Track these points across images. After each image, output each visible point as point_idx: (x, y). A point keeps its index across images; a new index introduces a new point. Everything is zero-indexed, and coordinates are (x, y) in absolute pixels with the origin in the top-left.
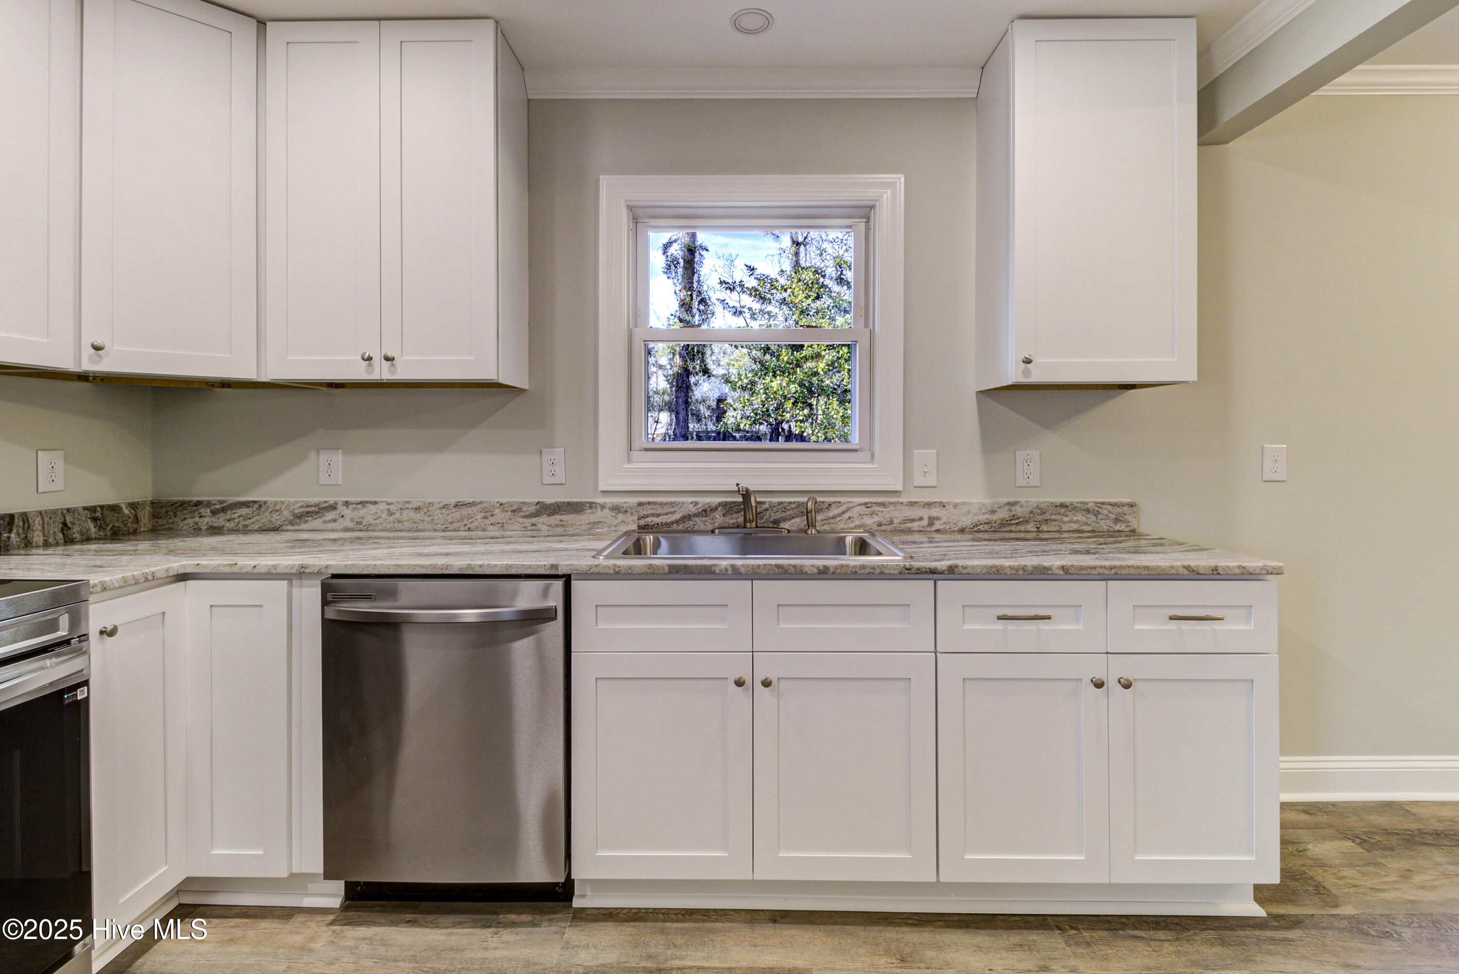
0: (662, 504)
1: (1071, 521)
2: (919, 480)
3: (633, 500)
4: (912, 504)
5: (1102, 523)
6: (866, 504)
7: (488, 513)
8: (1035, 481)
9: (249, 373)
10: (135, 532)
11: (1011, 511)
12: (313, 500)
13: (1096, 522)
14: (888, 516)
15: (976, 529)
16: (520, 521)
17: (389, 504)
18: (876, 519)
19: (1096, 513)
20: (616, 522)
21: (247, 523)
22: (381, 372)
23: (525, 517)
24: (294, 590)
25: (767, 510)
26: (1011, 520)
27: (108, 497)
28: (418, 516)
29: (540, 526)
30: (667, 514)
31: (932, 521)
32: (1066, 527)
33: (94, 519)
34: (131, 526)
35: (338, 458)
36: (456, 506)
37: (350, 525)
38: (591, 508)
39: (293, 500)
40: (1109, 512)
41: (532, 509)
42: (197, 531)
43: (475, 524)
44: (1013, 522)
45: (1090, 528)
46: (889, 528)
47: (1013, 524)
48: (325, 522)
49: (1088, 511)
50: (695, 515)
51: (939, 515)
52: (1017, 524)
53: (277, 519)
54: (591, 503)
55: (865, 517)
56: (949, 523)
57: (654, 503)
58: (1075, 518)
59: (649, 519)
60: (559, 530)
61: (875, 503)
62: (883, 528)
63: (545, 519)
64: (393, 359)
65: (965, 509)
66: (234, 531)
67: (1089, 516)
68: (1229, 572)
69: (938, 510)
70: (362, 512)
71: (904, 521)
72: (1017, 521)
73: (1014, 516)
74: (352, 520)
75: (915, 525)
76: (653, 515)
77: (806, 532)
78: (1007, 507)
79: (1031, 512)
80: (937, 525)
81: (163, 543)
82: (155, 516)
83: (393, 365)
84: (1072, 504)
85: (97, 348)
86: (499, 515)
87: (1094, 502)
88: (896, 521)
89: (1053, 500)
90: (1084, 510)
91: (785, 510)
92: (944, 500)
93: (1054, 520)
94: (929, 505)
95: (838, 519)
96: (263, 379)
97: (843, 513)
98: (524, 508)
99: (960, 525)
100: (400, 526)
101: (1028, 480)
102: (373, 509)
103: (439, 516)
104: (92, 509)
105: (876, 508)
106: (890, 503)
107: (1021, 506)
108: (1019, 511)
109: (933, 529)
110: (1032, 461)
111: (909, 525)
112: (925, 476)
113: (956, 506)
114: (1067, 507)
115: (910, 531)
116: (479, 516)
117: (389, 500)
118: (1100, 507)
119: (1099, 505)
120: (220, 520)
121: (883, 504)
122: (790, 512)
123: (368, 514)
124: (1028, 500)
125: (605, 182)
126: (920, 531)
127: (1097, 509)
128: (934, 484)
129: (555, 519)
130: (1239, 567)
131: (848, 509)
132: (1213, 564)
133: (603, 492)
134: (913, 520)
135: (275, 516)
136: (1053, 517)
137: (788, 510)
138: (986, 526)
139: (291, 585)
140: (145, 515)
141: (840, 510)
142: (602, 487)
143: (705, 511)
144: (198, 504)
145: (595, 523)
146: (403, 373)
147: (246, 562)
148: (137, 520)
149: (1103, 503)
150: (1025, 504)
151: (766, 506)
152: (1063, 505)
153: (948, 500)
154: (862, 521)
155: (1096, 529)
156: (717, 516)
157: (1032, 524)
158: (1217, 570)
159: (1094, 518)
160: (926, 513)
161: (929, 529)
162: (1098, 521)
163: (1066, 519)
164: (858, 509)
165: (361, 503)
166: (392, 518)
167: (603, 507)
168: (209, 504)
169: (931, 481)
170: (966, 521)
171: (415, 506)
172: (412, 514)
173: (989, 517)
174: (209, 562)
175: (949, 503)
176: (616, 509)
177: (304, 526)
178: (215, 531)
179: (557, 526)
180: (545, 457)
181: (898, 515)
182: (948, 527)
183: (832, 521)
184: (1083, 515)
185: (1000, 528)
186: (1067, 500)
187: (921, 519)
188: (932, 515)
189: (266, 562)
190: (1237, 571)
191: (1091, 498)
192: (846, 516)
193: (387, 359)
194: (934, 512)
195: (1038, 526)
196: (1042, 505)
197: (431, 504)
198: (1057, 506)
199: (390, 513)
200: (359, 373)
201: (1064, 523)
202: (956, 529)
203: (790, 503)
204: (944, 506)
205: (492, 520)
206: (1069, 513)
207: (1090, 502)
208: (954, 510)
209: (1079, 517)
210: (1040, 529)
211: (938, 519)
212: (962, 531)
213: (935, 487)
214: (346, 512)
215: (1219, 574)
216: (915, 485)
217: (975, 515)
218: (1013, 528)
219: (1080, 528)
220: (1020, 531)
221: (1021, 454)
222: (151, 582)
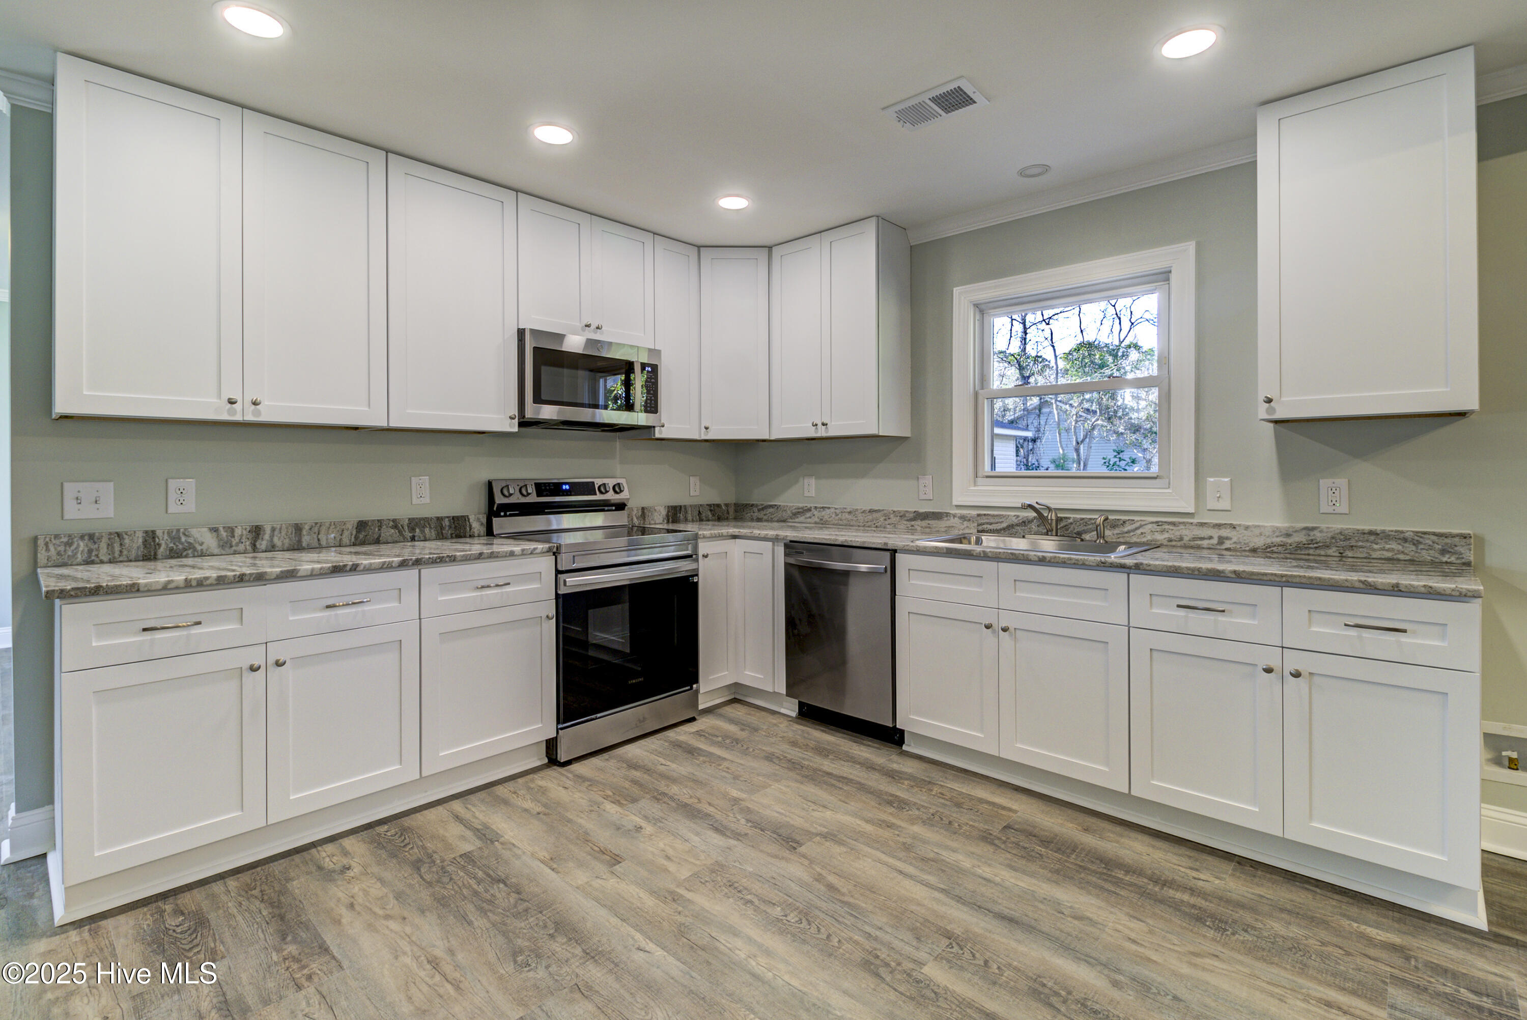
0: (993, 516)
1: (1383, 549)
2: (1211, 504)
3: (974, 512)
4: (1202, 525)
5: (1424, 553)
6: (1157, 522)
7: (887, 517)
8: (1343, 508)
9: (766, 437)
10: (727, 519)
11: (1309, 535)
12: (801, 505)
13: (1417, 552)
14: (1178, 533)
15: (1268, 550)
16: (904, 524)
17: (836, 509)
18: (1166, 535)
19: (1416, 542)
20: (963, 527)
21: (773, 516)
22: (822, 433)
23: (907, 520)
24: (776, 548)
25: (1071, 523)
26: (1309, 544)
27: (717, 501)
28: (850, 517)
29: (916, 527)
30: (997, 523)
31: (1221, 540)
32: (1375, 555)
33: (711, 510)
34: (726, 515)
35: (813, 481)
36: (870, 512)
37: (818, 520)
38: (947, 516)
39: (792, 505)
40: (1433, 542)
41: (912, 515)
42: (752, 520)
43: (880, 523)
44: (1311, 546)
45: (1408, 558)
46: (1179, 544)
47: (1311, 548)
48: (806, 518)
49: (1405, 540)
50: (1017, 525)
51: (1229, 535)
52: (1316, 548)
53: (785, 515)
54: (947, 513)
55: (1156, 533)
56: (1240, 543)
57: (988, 515)
58: (1387, 546)
59: (985, 526)
60: (928, 530)
61: (1165, 522)
62: (1174, 543)
63: (919, 522)
64: (827, 424)
65: (1257, 531)
66: (767, 521)
67: (1407, 545)
68: (1412, 589)
69: (1228, 531)
70: (823, 513)
71: (1194, 539)
72: (1315, 545)
73: (1312, 540)
74: (818, 518)
75: (1205, 543)
76: (987, 523)
77: (1095, 541)
78: (1304, 532)
79: (1333, 538)
80: (1228, 544)
81: (739, 524)
82: (736, 511)
83: (827, 428)
84: (1383, 532)
85: (707, 428)
86: (894, 519)
87: (1413, 532)
88: (1186, 539)
89: (1360, 527)
90: (1400, 539)
91: (1086, 524)
92: (1234, 523)
93: (1362, 547)
94: (1218, 526)
95: (1132, 534)
96: (773, 438)
97: (1137, 529)
98: (907, 515)
99: (1252, 545)
100: (841, 522)
101: (1334, 507)
102: (828, 511)
103: (861, 517)
104: (710, 505)
105: (1166, 527)
106: (1180, 523)
107: (1321, 532)
108: (1317, 535)
109: (1224, 547)
110: (1338, 489)
111: (1199, 542)
112: (1218, 501)
113: (1247, 528)
114: (1378, 534)
115: (1199, 547)
116: (882, 519)
117: (836, 507)
118: (1421, 537)
119: (1420, 535)
120: (761, 515)
121: (1173, 524)
122: (1090, 526)
123: (826, 514)
124: (1330, 526)
125: (956, 291)
126: (1209, 548)
127: (1416, 538)
128: (1229, 508)
129: (924, 523)
130: (1425, 586)
131: (1141, 526)
132: (1394, 581)
133: (956, 506)
134: (1202, 539)
135: (784, 514)
136: (1360, 544)
137: (1089, 525)
138: (1280, 548)
139: (774, 545)
140: (731, 510)
141: (1133, 526)
142: (955, 503)
143: (1024, 522)
144: (752, 505)
145: (949, 527)
146: (832, 433)
147: (756, 532)
148: (728, 513)
149: (1425, 533)
150: (1325, 530)
151: (1071, 520)
152: (1371, 533)
153: (1238, 523)
154: (1153, 536)
155: (1415, 558)
156: (1033, 527)
157: (1334, 549)
158: (1397, 587)
159: (1414, 548)
160: (1215, 533)
161: (1218, 547)
162: (1419, 551)
163: (1375, 546)
164: (1150, 526)
165: (823, 508)
166: (837, 518)
167: (954, 516)
168: (757, 506)
169: (1225, 504)
170: (1259, 542)
171: (848, 510)
172: (847, 515)
173: (1284, 540)
174: (744, 531)
175: (1240, 525)
176: (963, 518)
177: (797, 520)
178: (759, 520)
179: (926, 527)
180: (921, 481)
181: (1188, 534)
182: (1238, 547)
183: (1126, 535)
184: (1399, 544)
185: (1296, 550)
186: (1379, 528)
187: (1211, 538)
188: (1222, 535)
189: (763, 533)
190: (1423, 590)
191: (1409, 527)
192: (1139, 532)
193: (823, 424)
194: (1224, 533)
195: (1342, 551)
196: (1346, 532)
197: (857, 510)
198: (1364, 533)
199: (837, 515)
200: (812, 433)
201: (1374, 550)
202: (1247, 549)
203: (1090, 519)
204: (1234, 528)
205: (889, 521)
206: (1379, 541)
207: (1407, 531)
208: (1245, 532)
209: (1394, 545)
210: (1344, 555)
211: (1228, 538)
212: (1254, 550)
213: (1230, 511)
214: (816, 513)
215: (1400, 591)
216: (1208, 508)
217: (1268, 537)
218: (1311, 552)
219: (1395, 557)
220: (1319, 555)
221: (1325, 483)
222: (721, 537)
